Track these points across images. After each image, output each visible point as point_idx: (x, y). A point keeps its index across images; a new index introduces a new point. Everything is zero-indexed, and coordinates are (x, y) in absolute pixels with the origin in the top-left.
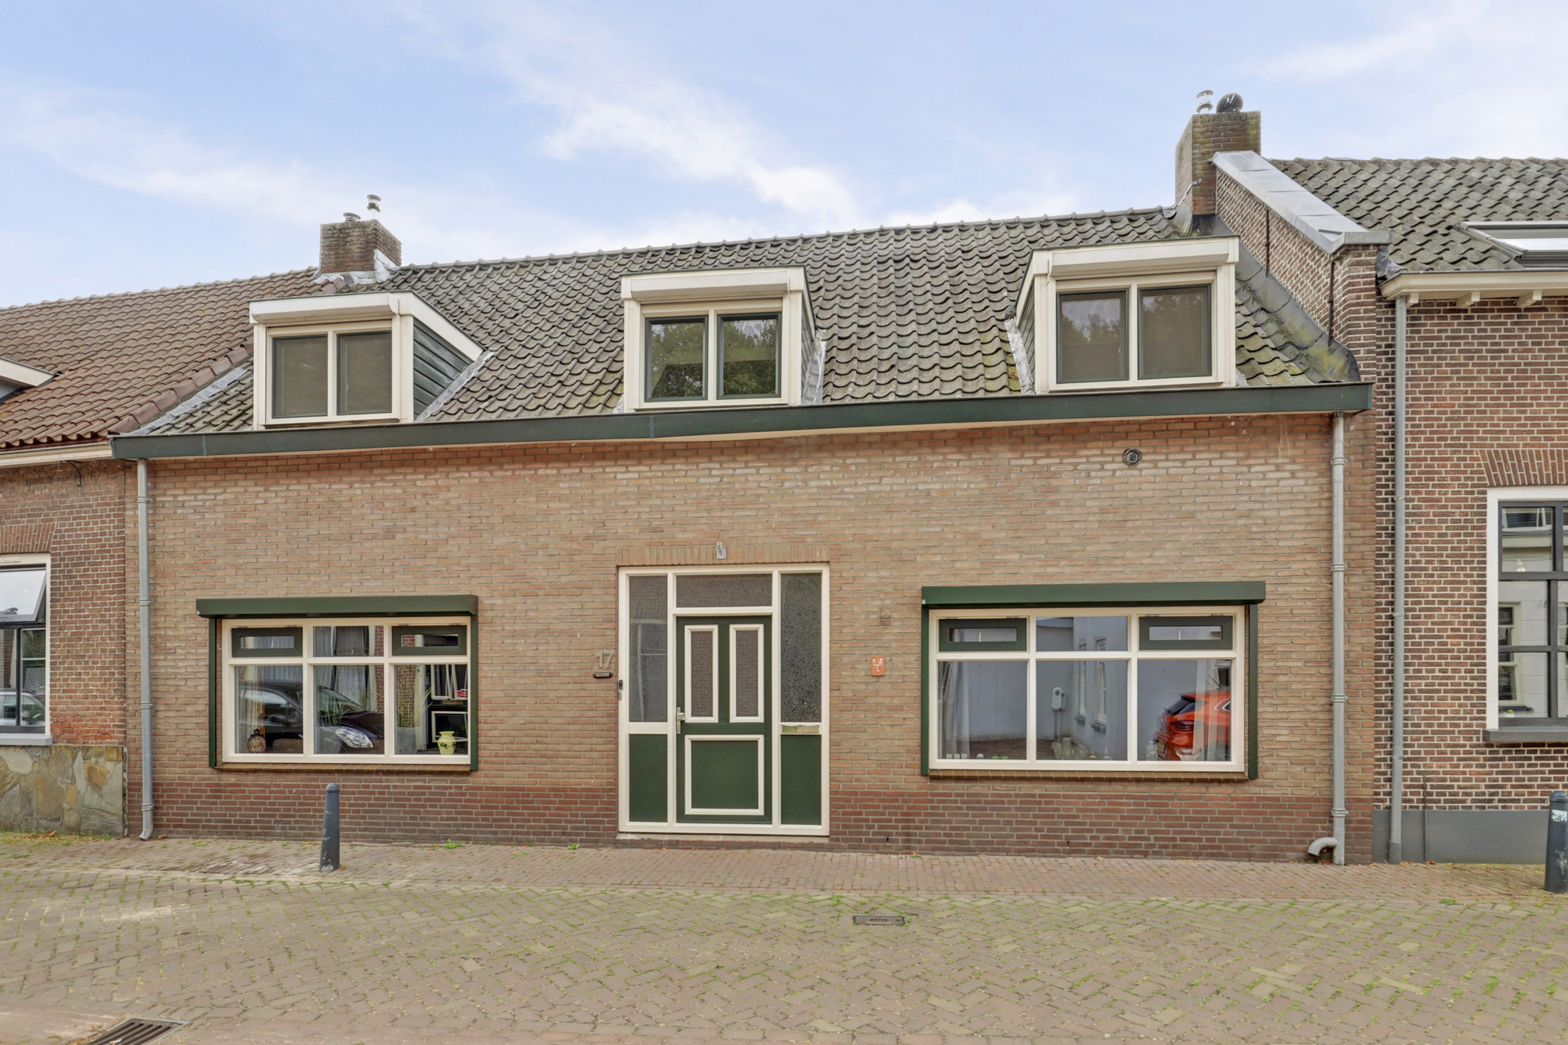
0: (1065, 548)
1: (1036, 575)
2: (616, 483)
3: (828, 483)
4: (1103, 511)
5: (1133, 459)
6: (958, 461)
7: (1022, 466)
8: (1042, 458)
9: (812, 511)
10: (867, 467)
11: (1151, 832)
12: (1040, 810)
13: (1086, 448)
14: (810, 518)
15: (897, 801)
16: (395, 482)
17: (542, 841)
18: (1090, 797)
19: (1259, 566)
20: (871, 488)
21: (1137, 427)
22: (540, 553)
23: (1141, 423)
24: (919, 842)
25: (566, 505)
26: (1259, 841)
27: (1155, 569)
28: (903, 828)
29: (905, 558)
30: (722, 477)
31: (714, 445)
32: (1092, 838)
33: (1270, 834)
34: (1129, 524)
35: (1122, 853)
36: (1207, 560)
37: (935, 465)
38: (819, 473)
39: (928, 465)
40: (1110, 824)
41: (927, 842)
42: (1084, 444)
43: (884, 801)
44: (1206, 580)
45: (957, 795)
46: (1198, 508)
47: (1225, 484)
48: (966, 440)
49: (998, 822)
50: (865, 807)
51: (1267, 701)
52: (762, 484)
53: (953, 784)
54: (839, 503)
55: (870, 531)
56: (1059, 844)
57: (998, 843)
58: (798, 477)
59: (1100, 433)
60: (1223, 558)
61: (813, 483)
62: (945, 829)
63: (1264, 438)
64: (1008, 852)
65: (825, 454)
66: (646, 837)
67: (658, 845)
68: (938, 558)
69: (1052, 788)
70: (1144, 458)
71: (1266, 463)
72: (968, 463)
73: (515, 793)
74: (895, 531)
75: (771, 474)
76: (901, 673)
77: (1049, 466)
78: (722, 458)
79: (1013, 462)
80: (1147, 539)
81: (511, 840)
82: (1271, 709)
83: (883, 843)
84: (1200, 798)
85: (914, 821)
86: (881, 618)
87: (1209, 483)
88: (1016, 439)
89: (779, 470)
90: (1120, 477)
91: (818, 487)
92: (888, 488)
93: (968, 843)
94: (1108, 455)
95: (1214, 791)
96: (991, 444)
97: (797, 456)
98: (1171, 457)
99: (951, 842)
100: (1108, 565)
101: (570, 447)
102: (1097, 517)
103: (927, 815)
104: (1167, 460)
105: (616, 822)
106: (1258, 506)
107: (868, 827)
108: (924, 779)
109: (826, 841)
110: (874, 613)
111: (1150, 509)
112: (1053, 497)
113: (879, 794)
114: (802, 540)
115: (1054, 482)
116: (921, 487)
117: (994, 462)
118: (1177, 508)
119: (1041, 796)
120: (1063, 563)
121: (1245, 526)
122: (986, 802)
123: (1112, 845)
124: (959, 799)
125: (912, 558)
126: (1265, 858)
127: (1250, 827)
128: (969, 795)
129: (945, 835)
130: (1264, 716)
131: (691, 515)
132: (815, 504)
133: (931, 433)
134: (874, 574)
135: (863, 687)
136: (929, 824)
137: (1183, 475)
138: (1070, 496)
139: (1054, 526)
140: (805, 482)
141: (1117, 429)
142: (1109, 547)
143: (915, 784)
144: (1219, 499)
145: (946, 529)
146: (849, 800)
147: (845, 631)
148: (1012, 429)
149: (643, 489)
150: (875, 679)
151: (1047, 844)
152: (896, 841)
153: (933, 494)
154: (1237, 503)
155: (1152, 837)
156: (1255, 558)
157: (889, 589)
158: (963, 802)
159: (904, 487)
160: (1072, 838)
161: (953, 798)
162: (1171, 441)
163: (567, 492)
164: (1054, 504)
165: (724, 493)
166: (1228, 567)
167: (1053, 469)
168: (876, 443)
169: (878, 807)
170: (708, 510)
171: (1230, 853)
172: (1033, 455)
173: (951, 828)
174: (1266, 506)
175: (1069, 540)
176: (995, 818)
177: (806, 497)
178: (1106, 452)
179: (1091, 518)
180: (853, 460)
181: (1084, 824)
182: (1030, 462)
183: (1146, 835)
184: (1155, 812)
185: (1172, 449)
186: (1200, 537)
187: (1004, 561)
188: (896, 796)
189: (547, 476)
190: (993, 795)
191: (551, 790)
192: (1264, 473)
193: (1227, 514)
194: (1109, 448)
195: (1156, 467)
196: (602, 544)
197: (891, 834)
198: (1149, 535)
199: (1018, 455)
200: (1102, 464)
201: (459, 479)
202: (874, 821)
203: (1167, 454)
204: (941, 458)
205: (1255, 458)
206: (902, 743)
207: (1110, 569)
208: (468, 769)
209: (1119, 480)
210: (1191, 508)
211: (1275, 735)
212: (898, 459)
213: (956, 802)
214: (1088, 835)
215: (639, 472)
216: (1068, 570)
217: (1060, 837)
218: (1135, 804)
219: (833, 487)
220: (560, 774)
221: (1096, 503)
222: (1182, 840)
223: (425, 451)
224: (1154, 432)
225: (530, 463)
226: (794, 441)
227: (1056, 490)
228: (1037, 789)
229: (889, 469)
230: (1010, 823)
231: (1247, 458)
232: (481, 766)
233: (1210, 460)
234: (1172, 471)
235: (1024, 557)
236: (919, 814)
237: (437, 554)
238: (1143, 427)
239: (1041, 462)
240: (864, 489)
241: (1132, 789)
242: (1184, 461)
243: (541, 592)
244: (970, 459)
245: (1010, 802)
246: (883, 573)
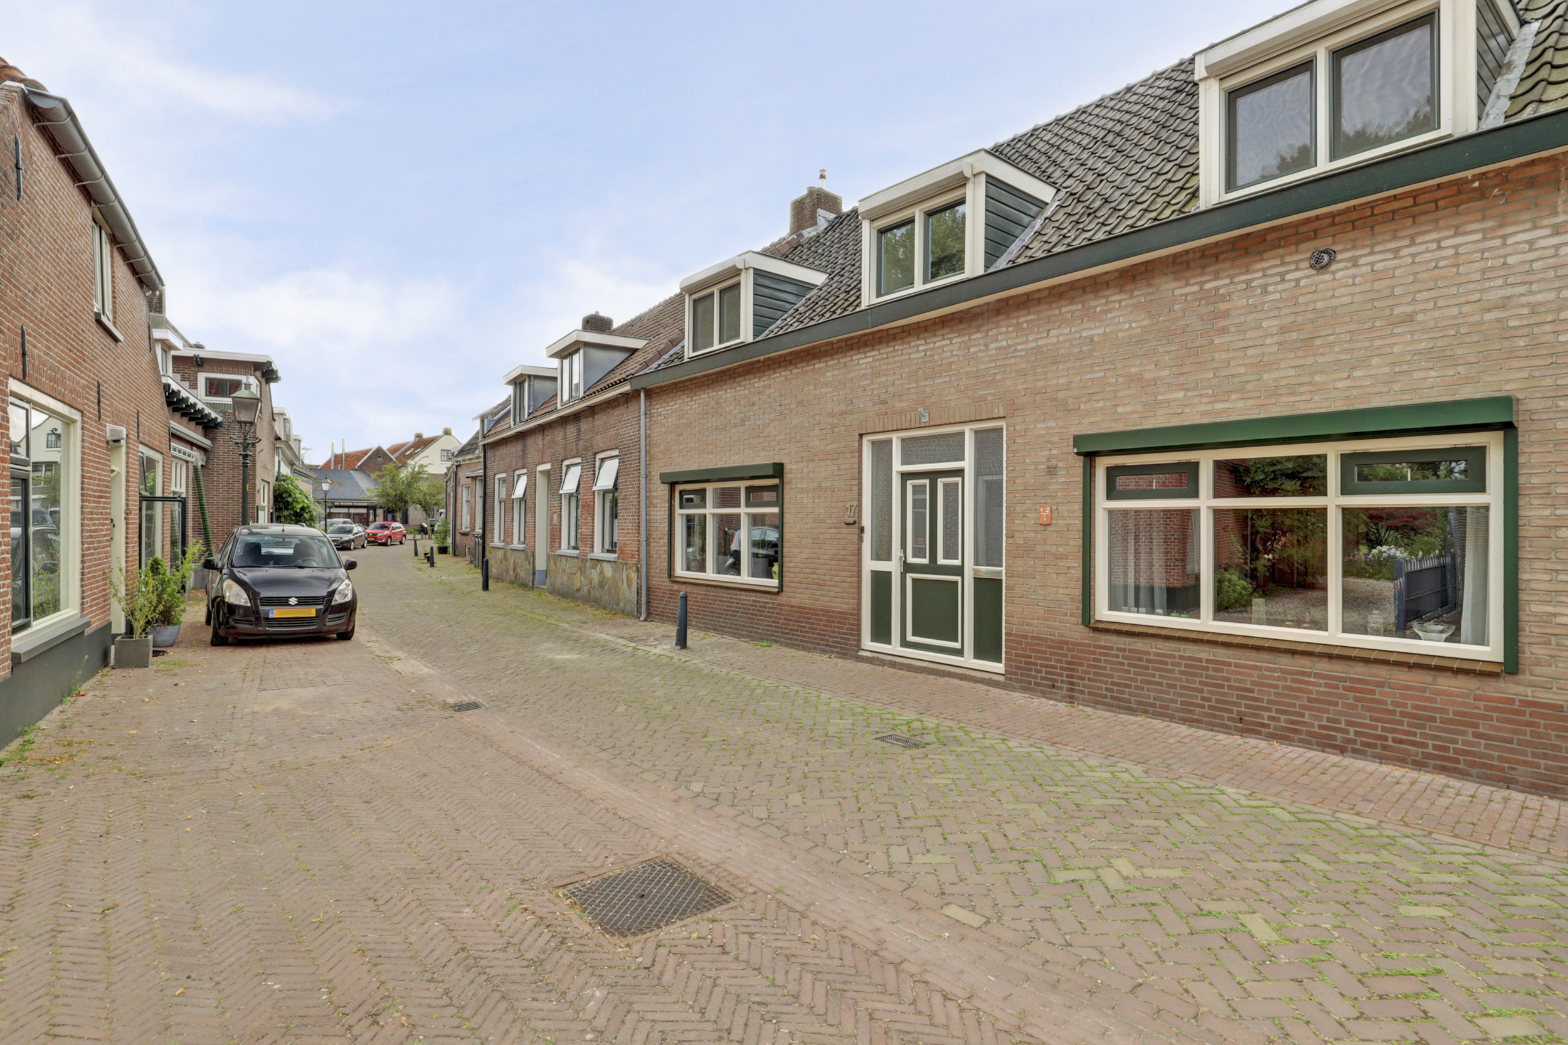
0: (1237, 380)
1: (1203, 414)
2: (859, 367)
3: (1004, 343)
4: (1283, 330)
5: (1321, 262)
6: (1120, 302)
7: (1186, 295)
8: (1209, 281)
9: (992, 372)
10: (1036, 323)
11: (1351, 724)
12: (1207, 677)
13: (1262, 260)
14: (990, 378)
15: (1062, 649)
16: (745, 386)
17: (815, 649)
18: (1267, 669)
19: (1524, 374)
20: (1040, 342)
21: (1329, 221)
22: (816, 428)
23: (1333, 215)
24: (1082, 692)
25: (830, 390)
26: (1525, 763)
27: (1354, 392)
28: (1068, 677)
29: (1070, 407)
30: (925, 351)
31: (921, 325)
32: (1271, 718)
33: (1545, 757)
34: (1318, 342)
35: (1310, 743)
36: (1432, 374)
37: (1098, 309)
38: (997, 335)
39: (1091, 311)
40: (1294, 705)
41: (1090, 694)
42: (1260, 255)
43: (1050, 647)
44: (1433, 400)
45: (1118, 649)
46: (1418, 307)
47: (1462, 269)
48: (1129, 277)
49: (1161, 684)
50: (1034, 651)
51: (1538, 565)
52: (954, 353)
53: (1114, 638)
54: (1013, 361)
55: (1039, 384)
56: (1229, 719)
57: (1161, 707)
58: (981, 342)
59: (1280, 239)
60: (1461, 369)
61: (992, 346)
62: (1106, 683)
63: (1531, 193)
64: (1172, 718)
65: (1002, 317)
66: (876, 655)
67: (882, 663)
68: (1101, 404)
69: (1221, 654)
70: (1339, 257)
71: (1535, 227)
72: (1130, 302)
73: (801, 610)
74: (1061, 381)
75: (960, 343)
76: (1066, 522)
77: (1217, 289)
78: (927, 335)
79: (1177, 292)
80: (1343, 357)
81: (799, 645)
82: (1547, 577)
83: (1048, 689)
84: (1424, 690)
85: (1077, 671)
86: (1048, 468)
87: (1436, 272)
88: (1179, 265)
89: (966, 338)
90: (1306, 286)
91: (996, 349)
92: (1054, 340)
93: (1129, 701)
94: (1290, 263)
95: (1446, 683)
96: (1153, 277)
97: (980, 323)
98: (1377, 249)
99: (1112, 697)
100: (1290, 394)
101: (832, 343)
102: (1276, 339)
103: (1089, 666)
104: (1372, 253)
105: (859, 641)
106: (1520, 290)
107: (1038, 671)
108: (1086, 630)
109: (1002, 679)
110: (1043, 463)
111: (1348, 319)
112: (1223, 323)
113: (1046, 640)
114: (983, 399)
115: (1223, 306)
116: (1084, 334)
117: (1157, 296)
118: (1387, 312)
119: (1208, 661)
120: (1234, 397)
121: (1498, 320)
122: (1148, 661)
123: (1296, 731)
124: (1120, 654)
125: (1076, 407)
126: (1535, 788)
127: (1511, 741)
128: (1130, 651)
129: (1107, 689)
130: (1533, 585)
131: (905, 387)
132: (994, 365)
133: (1094, 278)
134: (1042, 425)
135: (1033, 535)
136: (1091, 676)
137: (1395, 269)
138: (1243, 319)
139: (1224, 355)
140: (986, 345)
141: (1302, 229)
142: (1292, 372)
143: (1075, 632)
144: (1454, 290)
145: (1109, 374)
146: (1020, 643)
147: (1018, 481)
148: (1176, 256)
149: (875, 369)
150: (1043, 528)
151: (1215, 716)
152: (1061, 688)
153: (1096, 339)
154: (1483, 290)
155: (1352, 730)
156: (1515, 364)
157: (1056, 439)
158: (1124, 657)
159: (1070, 337)
160: (1245, 714)
161: (1114, 652)
162: (1377, 229)
163: (831, 379)
164: (1224, 330)
165: (927, 365)
166: (1468, 380)
167: (1222, 291)
168: (1046, 297)
169: (1044, 652)
170: (917, 381)
171: (1475, 771)
172: (1199, 279)
173: (1113, 684)
174: (1534, 287)
175: (1242, 370)
176: (1157, 679)
177: (987, 359)
178: (1288, 259)
179: (1268, 341)
180: (1025, 318)
181: (1261, 700)
182: (1196, 288)
183: (1343, 726)
184: (1355, 699)
185: (1380, 238)
186: (1423, 345)
187: (1168, 401)
188: (1062, 643)
189: (820, 368)
190: (1156, 654)
191: (822, 610)
192: (1531, 242)
193: (1466, 309)
194: (1291, 254)
195: (1355, 265)
196: (851, 417)
197: (1057, 681)
198: (1345, 351)
199: (1182, 283)
200: (1282, 275)
201: (774, 378)
202: (1042, 665)
203: (1372, 246)
204: (1103, 301)
205: (1515, 223)
206: (1067, 591)
207: (1293, 399)
208: (776, 590)
209: (1304, 291)
210: (1409, 309)
211: (1555, 615)
212: (1064, 310)
213: (1117, 656)
214: (1266, 714)
215: (873, 356)
216: (1241, 404)
217: (1231, 711)
218: (1326, 685)
219: (1008, 347)
220: (826, 599)
221: (1275, 323)
222: (1394, 740)
223: (759, 361)
224: (1353, 222)
225: (811, 360)
226: (977, 310)
227: (1226, 314)
228: (1205, 653)
229: (1056, 322)
230: (1173, 686)
231: (1501, 226)
232: (784, 588)
233: (1439, 241)
234: (1377, 267)
235: (1190, 394)
236: (1082, 665)
237: (764, 435)
238: (1337, 220)
239: (1208, 286)
240: (1034, 345)
241: (1323, 666)
242: (1396, 250)
243: (816, 458)
244: (1131, 297)
245: (1173, 664)
246: (1051, 424)
